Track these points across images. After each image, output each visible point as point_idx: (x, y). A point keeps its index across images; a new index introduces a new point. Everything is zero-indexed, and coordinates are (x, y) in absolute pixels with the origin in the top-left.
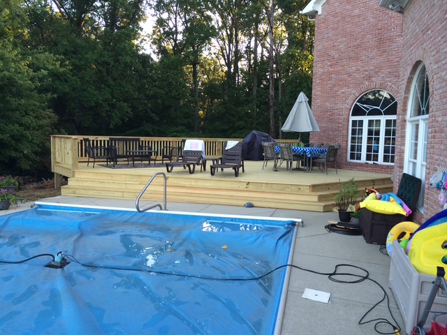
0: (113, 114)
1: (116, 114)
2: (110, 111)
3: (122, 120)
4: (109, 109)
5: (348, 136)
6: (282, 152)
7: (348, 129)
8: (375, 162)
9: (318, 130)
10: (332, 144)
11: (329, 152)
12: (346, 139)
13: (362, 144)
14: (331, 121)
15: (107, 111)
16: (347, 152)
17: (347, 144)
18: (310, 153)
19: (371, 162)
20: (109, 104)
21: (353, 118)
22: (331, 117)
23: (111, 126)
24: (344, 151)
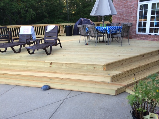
0: (27, 15)
1: (28, 15)
2: (25, 14)
3: (31, 17)
4: (24, 13)
5: (137, 16)
6: (90, 31)
7: (137, 12)
8: (156, 34)
9: (116, 13)
10: (126, 23)
11: (124, 29)
12: (135, 19)
13: (147, 22)
14: (125, 7)
15: (24, 14)
16: (136, 27)
17: (136, 22)
18: (110, 31)
19: (153, 34)
20: (24, 11)
21: (140, 3)
22: (125, 4)
23: (26, 21)
24: (134, 27)
